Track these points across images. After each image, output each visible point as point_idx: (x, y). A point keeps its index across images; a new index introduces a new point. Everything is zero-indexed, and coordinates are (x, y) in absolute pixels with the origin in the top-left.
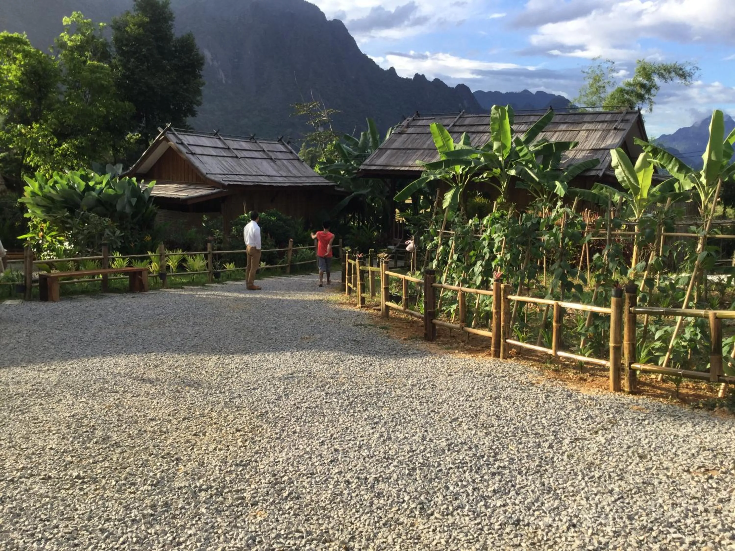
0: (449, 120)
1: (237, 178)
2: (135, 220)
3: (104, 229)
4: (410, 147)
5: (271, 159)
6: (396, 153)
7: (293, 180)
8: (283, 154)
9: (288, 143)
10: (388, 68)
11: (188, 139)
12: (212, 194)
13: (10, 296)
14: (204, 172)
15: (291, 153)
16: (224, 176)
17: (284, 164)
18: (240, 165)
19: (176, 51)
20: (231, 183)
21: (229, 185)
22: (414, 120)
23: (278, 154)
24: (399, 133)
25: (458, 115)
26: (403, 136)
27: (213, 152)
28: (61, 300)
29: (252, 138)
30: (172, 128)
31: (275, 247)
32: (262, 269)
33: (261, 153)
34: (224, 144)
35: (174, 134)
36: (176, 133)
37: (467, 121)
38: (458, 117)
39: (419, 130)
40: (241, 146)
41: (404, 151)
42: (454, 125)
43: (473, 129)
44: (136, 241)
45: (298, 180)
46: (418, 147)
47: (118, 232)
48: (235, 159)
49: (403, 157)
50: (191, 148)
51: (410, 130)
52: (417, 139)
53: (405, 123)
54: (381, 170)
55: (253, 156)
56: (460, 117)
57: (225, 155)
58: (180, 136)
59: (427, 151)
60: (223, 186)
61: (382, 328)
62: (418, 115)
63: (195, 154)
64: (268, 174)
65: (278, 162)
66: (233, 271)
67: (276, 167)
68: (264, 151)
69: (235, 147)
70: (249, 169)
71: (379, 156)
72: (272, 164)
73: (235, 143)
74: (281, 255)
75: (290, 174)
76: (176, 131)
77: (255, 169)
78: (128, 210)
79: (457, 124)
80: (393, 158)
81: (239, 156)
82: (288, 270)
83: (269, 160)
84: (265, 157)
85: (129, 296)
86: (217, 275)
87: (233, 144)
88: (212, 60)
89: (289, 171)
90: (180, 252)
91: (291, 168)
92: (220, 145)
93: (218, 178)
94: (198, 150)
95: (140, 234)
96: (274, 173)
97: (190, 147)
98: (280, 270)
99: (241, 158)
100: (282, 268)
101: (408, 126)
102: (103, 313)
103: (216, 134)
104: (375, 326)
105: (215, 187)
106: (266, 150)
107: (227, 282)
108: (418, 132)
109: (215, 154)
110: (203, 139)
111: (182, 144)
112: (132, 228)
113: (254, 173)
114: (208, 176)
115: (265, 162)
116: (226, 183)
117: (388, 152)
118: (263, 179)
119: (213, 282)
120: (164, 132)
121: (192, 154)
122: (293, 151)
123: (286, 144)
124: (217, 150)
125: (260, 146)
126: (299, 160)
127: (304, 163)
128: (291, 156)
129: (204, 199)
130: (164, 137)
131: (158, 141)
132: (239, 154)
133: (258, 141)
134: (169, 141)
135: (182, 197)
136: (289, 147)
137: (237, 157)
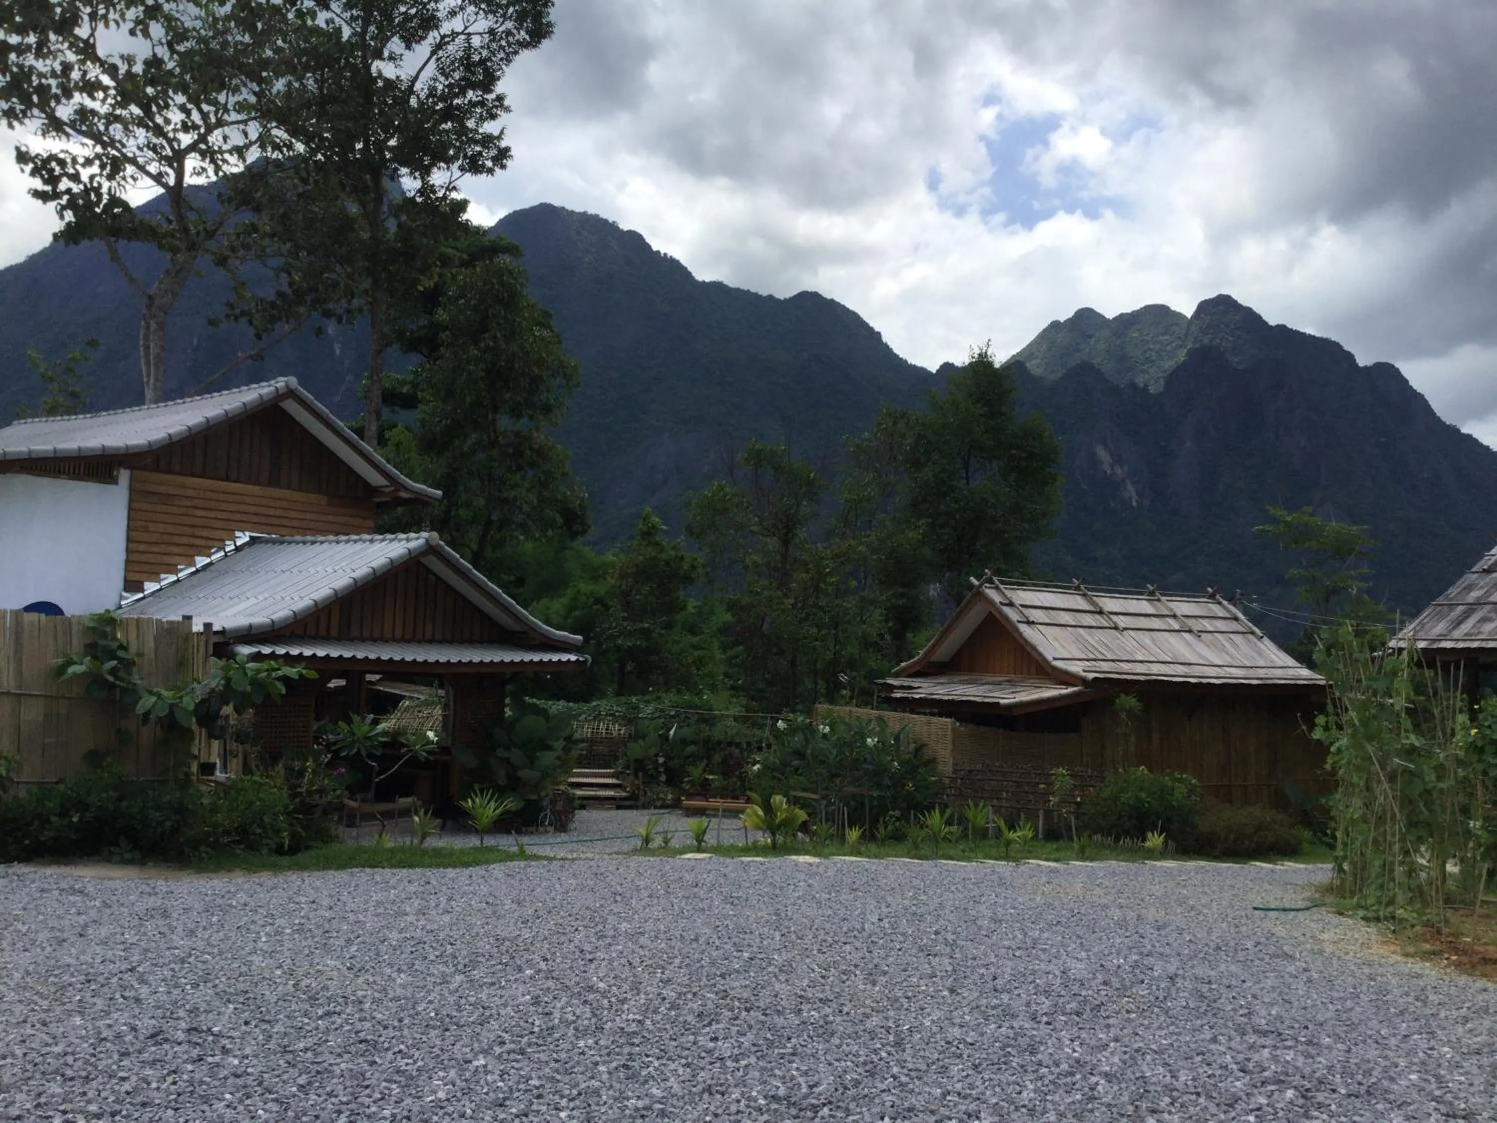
1: (1113, 665)
5: (1190, 631)
8: (1217, 621)
9: (1230, 599)
11: (1023, 596)
12: (1061, 697)
14: (1048, 655)
15: (1236, 619)
16: (1087, 663)
17: (1217, 642)
18: (1123, 643)
20: (1100, 675)
21: (1096, 678)
23: (1207, 621)
27: (1067, 618)
29: (1152, 592)
30: (995, 578)
33: (1170, 620)
34: (1094, 604)
35: (997, 588)
36: (1002, 587)
45: (1247, 673)
48: (1113, 632)
50: (1028, 612)
55: (1152, 626)
57: (1093, 623)
58: (1007, 592)
60: (1084, 681)
63: (1033, 623)
64: (1182, 660)
65: (1205, 637)
67: (1200, 647)
68: (1174, 616)
69: (1115, 610)
70: (1142, 651)
71: (1433, 620)
72: (1192, 640)
75: (1232, 662)
76: (1003, 583)
77: (1155, 650)
81: (1122, 625)
83: (1187, 634)
84: (1178, 627)
87: (1110, 604)
91: (1233, 650)
92: (1085, 606)
93: (1075, 668)
94: (1036, 615)
96: (1195, 659)
97: (1025, 612)
99: (1125, 629)
103: (1078, 588)
105: (1068, 684)
106: (1179, 614)
109: (1071, 622)
110: (1052, 596)
111: (1011, 605)
113: (1151, 658)
114: (1056, 663)
115: (1175, 637)
116: (1091, 676)
118: (1169, 669)
120: (981, 586)
121: (1030, 623)
122: (1241, 616)
123: (1225, 603)
124: (1078, 615)
125: (1167, 608)
126: (1253, 633)
127: (1265, 638)
128: (1235, 626)
129: (1043, 707)
130: (979, 594)
131: (970, 602)
132: (1122, 621)
133: (1163, 598)
134: (991, 602)
135: (1002, 701)
136: (1231, 607)
137: (1116, 628)
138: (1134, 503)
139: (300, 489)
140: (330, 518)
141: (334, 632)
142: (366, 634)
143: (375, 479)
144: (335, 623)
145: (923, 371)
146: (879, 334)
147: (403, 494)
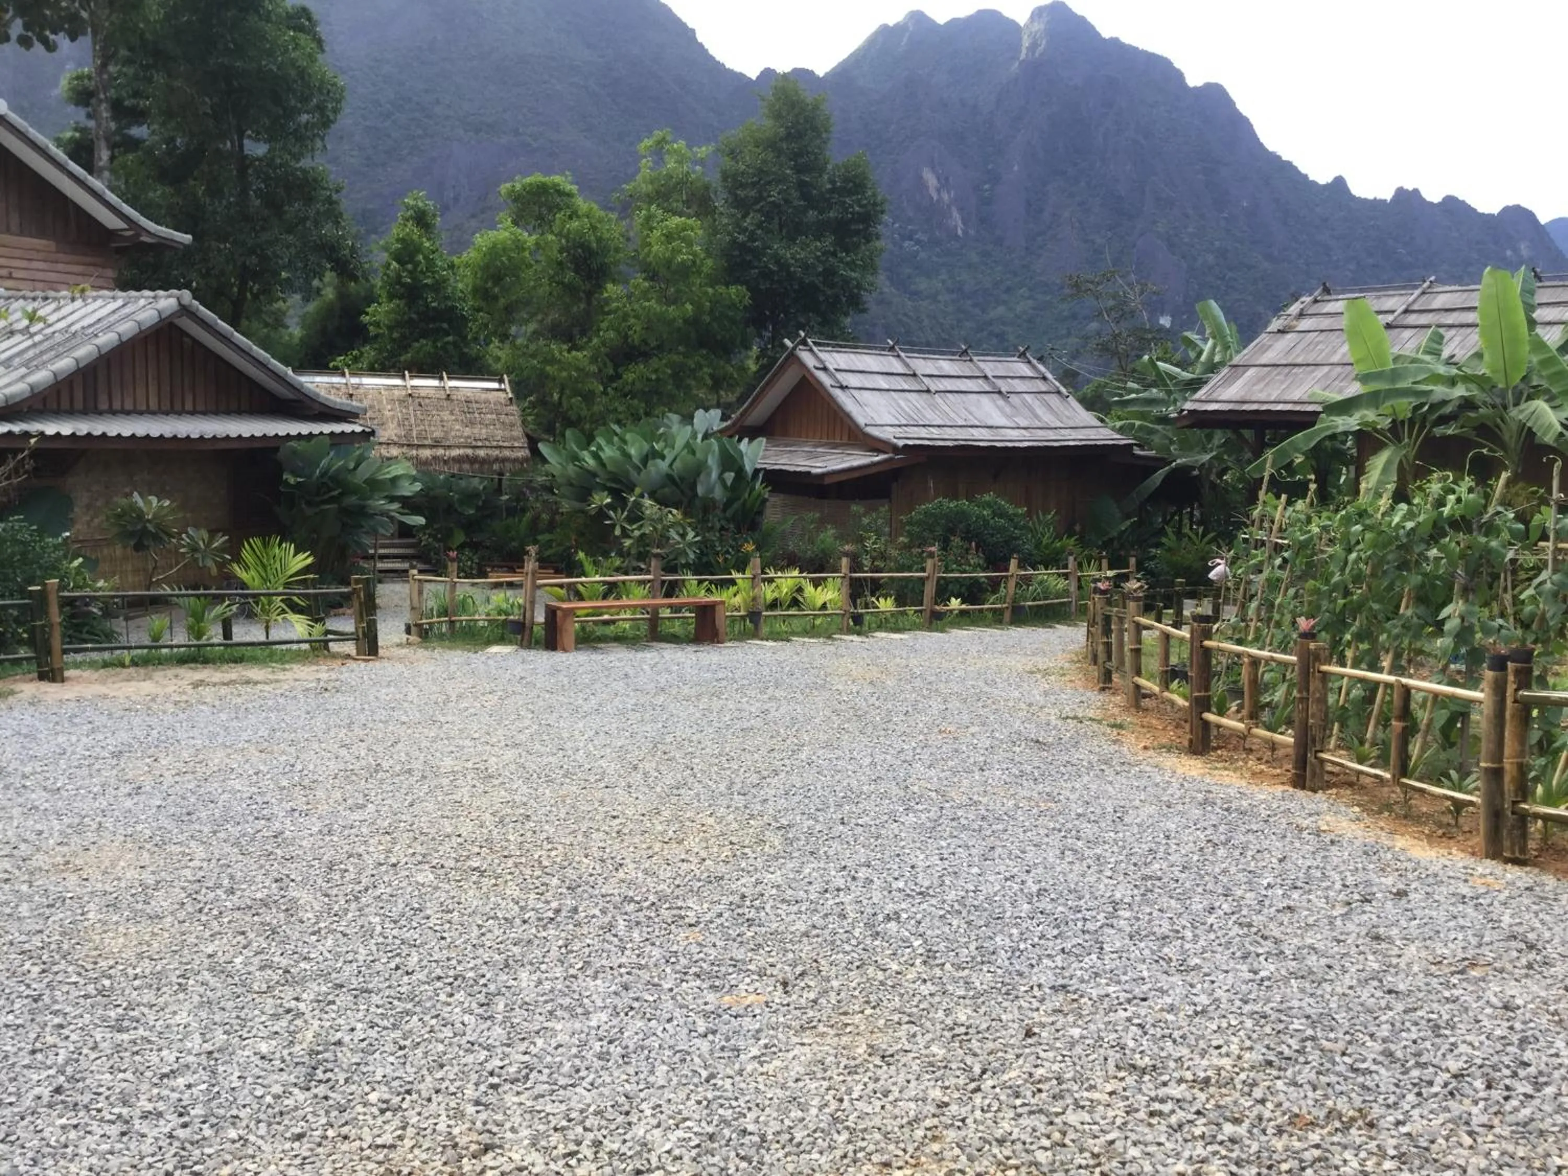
0: (1395, 299)
1: (923, 432)
2: (729, 513)
3: (666, 528)
4: (1299, 360)
5: (1000, 392)
6: (1269, 373)
7: (1041, 434)
8: (1027, 382)
9: (1041, 359)
10: (1330, 180)
11: (836, 359)
12: (874, 464)
13: (501, 640)
14: (861, 420)
15: (1044, 378)
16: (898, 430)
17: (1025, 403)
18: (934, 407)
19: (832, 191)
20: (910, 442)
21: (906, 446)
22: (1316, 301)
23: (1017, 381)
24: (1279, 331)
25: (1416, 287)
26: (1289, 336)
27: (882, 382)
28: (577, 649)
29: (965, 353)
30: (808, 339)
31: (984, 570)
32: (951, 611)
33: (980, 381)
34: (907, 365)
35: (811, 350)
36: (815, 349)
37: (1439, 301)
38: (1417, 292)
39: (1325, 323)
40: (940, 368)
41: (1287, 370)
42: (1406, 311)
43: (1451, 319)
44: (728, 552)
45: (1051, 435)
46: (1319, 361)
47: (691, 535)
48: (925, 396)
49: (1282, 382)
51: (1305, 324)
52: (1318, 343)
53: (1294, 309)
54: (1230, 411)
55: (963, 388)
56: (1423, 293)
57: (906, 387)
58: (821, 355)
59: (1339, 369)
60: (895, 449)
61: (1114, 726)
62: (1327, 291)
63: (847, 387)
64: (990, 423)
65: (1014, 399)
66: (893, 614)
67: (1008, 409)
68: (985, 377)
69: (928, 372)
70: (953, 415)
71: (1228, 381)
72: (1001, 402)
73: (929, 363)
74: (995, 585)
75: (1038, 424)
76: (816, 344)
77: (964, 414)
78: (718, 494)
79: (1415, 307)
80: (1262, 385)
81: (933, 388)
82: (1007, 616)
83: (996, 396)
84: (988, 389)
85: (691, 648)
86: (858, 619)
87: (922, 365)
88: (938, 191)
89: (1036, 416)
90: (796, 573)
91: (1040, 411)
92: (898, 368)
93: (886, 434)
94: (853, 380)
95: (735, 539)
96: (1002, 421)
97: (839, 376)
98: (990, 615)
99: (937, 392)
100: (994, 611)
101: (1301, 315)
102: (631, 672)
103: (892, 349)
104: (1100, 722)
105: (879, 451)
106: (990, 375)
107: (878, 634)
108: (1322, 327)
109: (886, 386)
110: (866, 358)
111: (825, 369)
112: (722, 528)
113: (961, 423)
114: (869, 430)
115: (984, 399)
116: (901, 443)
117: (1251, 372)
118: (977, 434)
119: (850, 631)
120: (794, 348)
121: (842, 387)
122: (1049, 376)
123: (1035, 362)
124: (891, 378)
125: (978, 368)
126: (1059, 392)
127: (1071, 399)
128: (1042, 386)
129: (856, 475)
130: (793, 357)
131: (782, 366)
132: (934, 385)
133: (975, 358)
134: (803, 365)
135: (814, 471)
136: (1041, 368)
137: (928, 391)
138: (960, 232)
139: (21, 233)
140: (60, 267)
141: (79, 405)
142: (117, 405)
143: (111, 221)
144: (79, 395)
145: (741, 77)
146: (693, 31)
147: (145, 238)
